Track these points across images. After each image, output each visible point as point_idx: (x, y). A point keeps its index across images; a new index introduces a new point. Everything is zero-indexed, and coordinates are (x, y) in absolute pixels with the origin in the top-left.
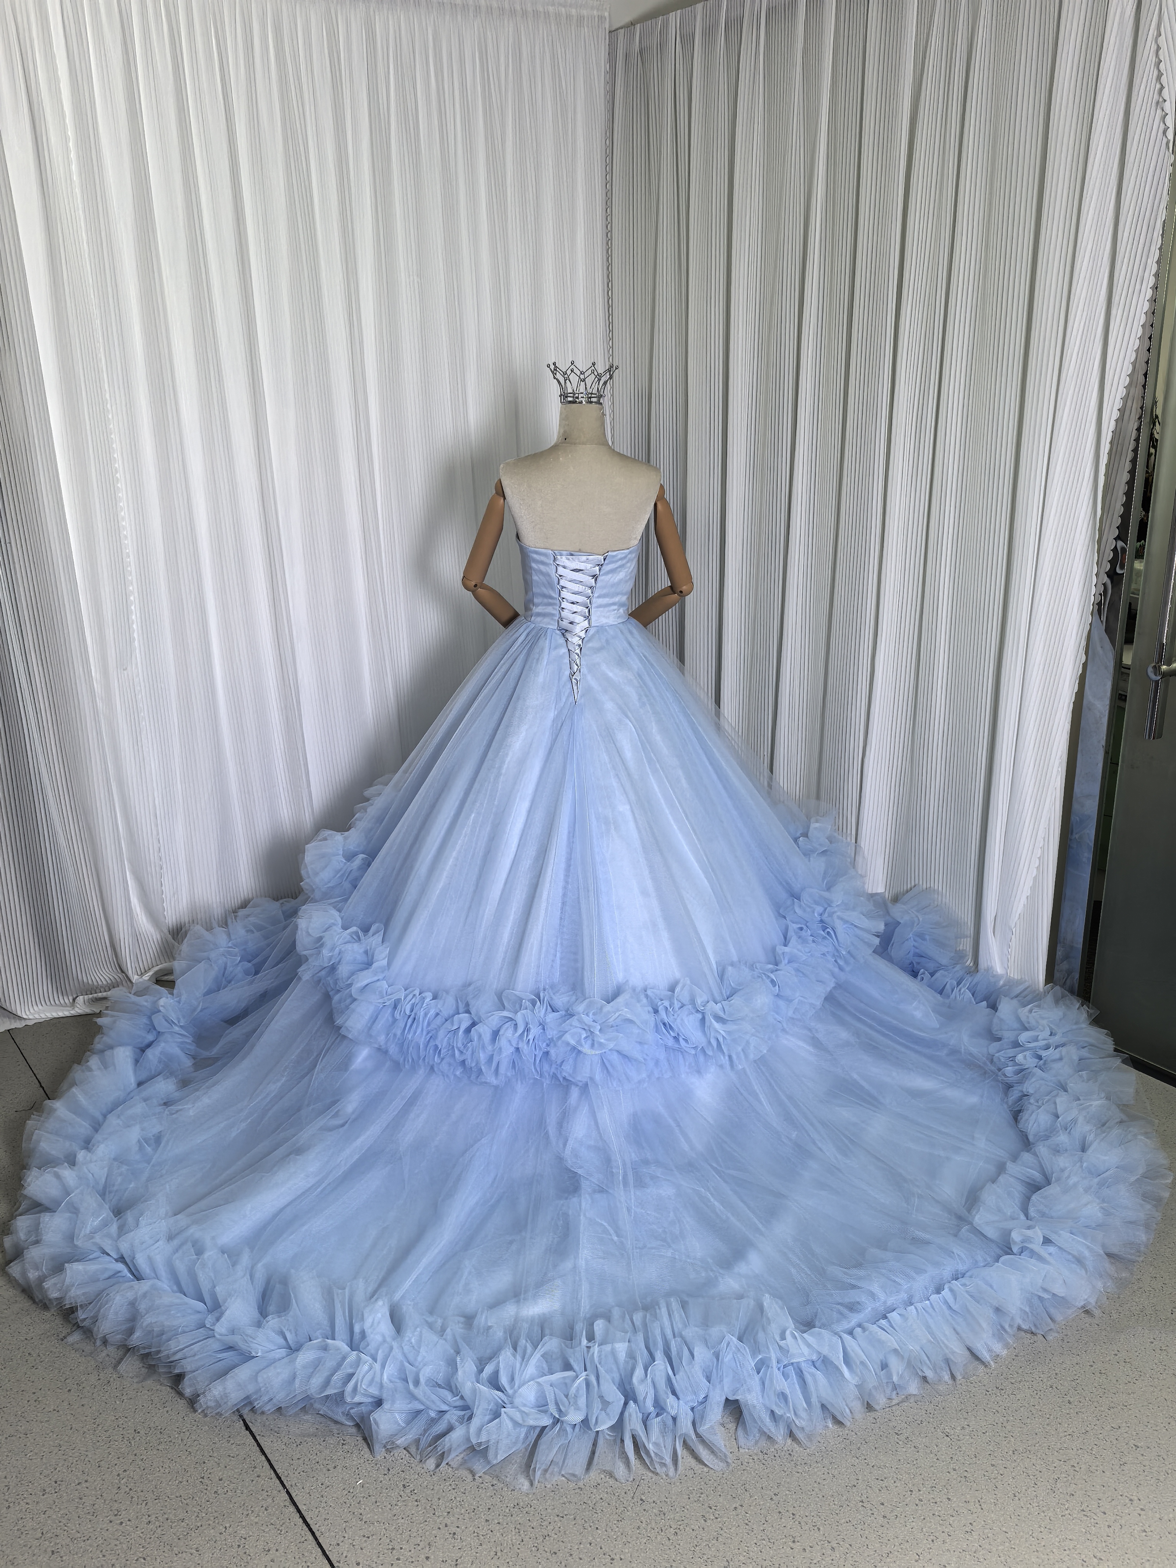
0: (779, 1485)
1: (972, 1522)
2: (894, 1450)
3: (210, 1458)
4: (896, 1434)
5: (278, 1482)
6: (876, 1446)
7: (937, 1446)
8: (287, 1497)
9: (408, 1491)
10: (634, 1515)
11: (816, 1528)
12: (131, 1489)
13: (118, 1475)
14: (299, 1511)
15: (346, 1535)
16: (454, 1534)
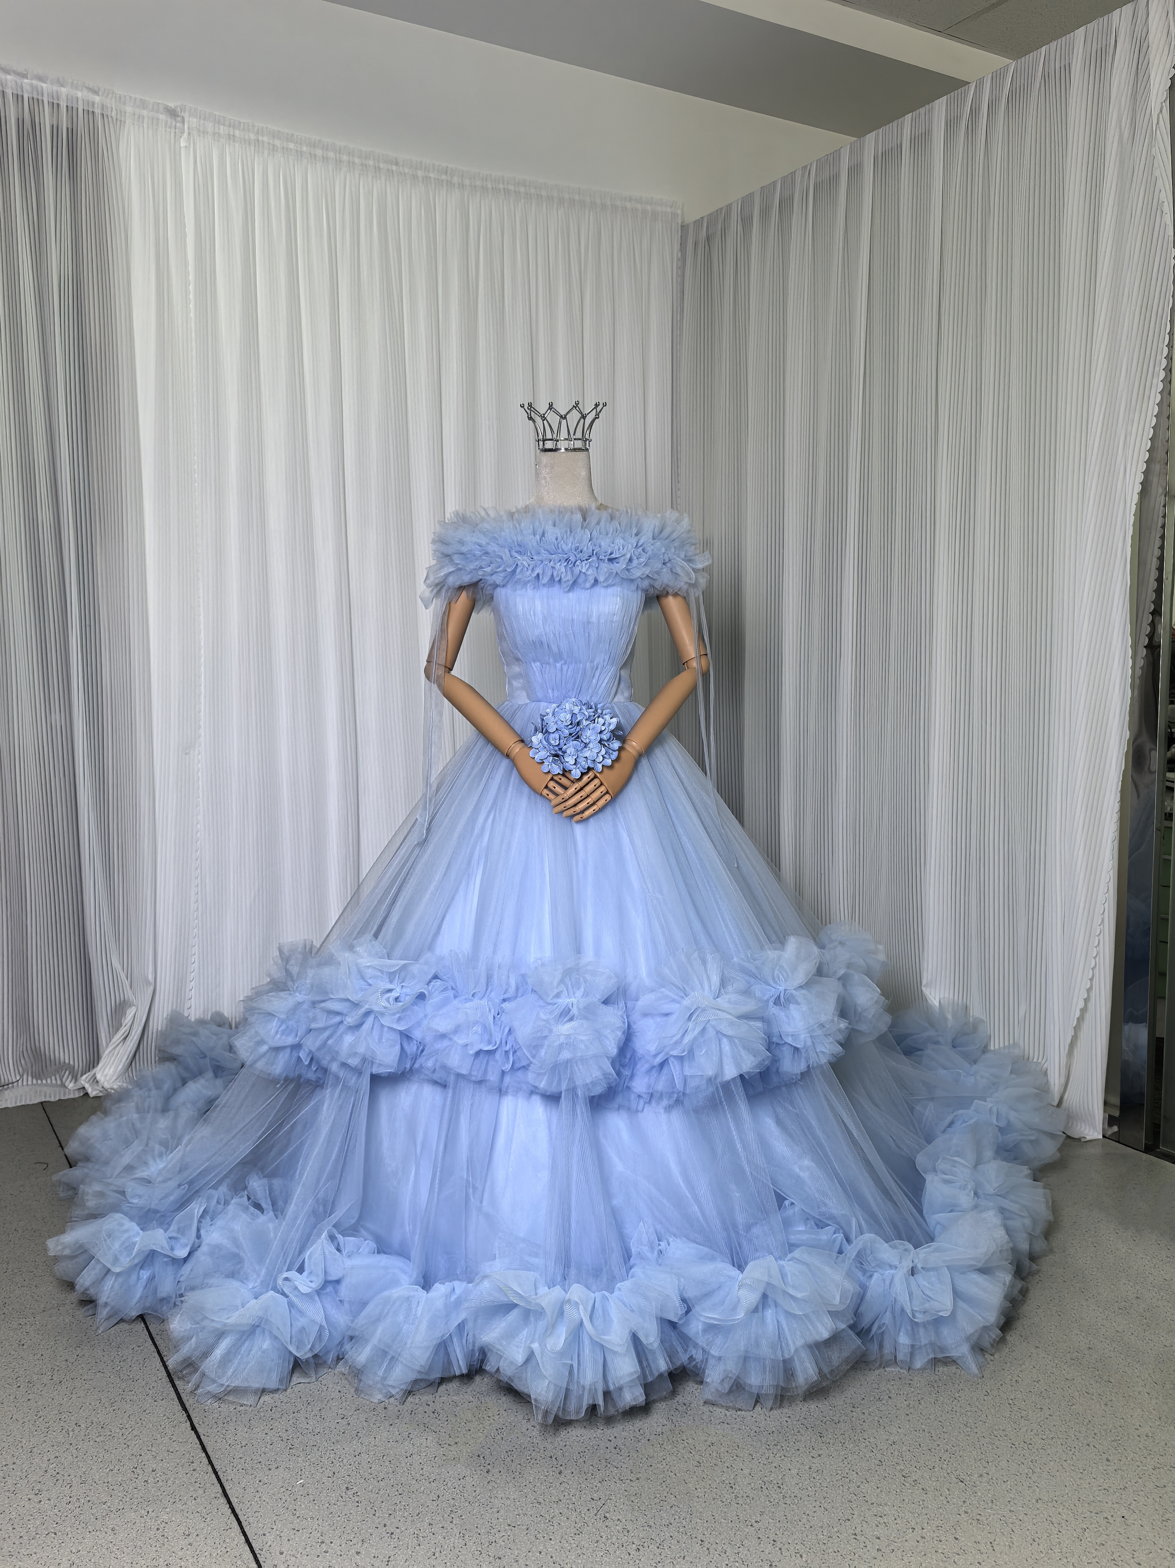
0: (762, 1514)
2: (898, 1490)
3: (148, 1452)
4: (903, 1476)
5: (214, 1476)
6: (879, 1486)
7: (949, 1490)
8: (220, 1490)
9: (350, 1493)
10: (594, 1530)
11: (798, 1555)
12: (58, 1473)
13: (49, 1460)
14: (229, 1502)
15: (275, 1528)
16: (392, 1533)
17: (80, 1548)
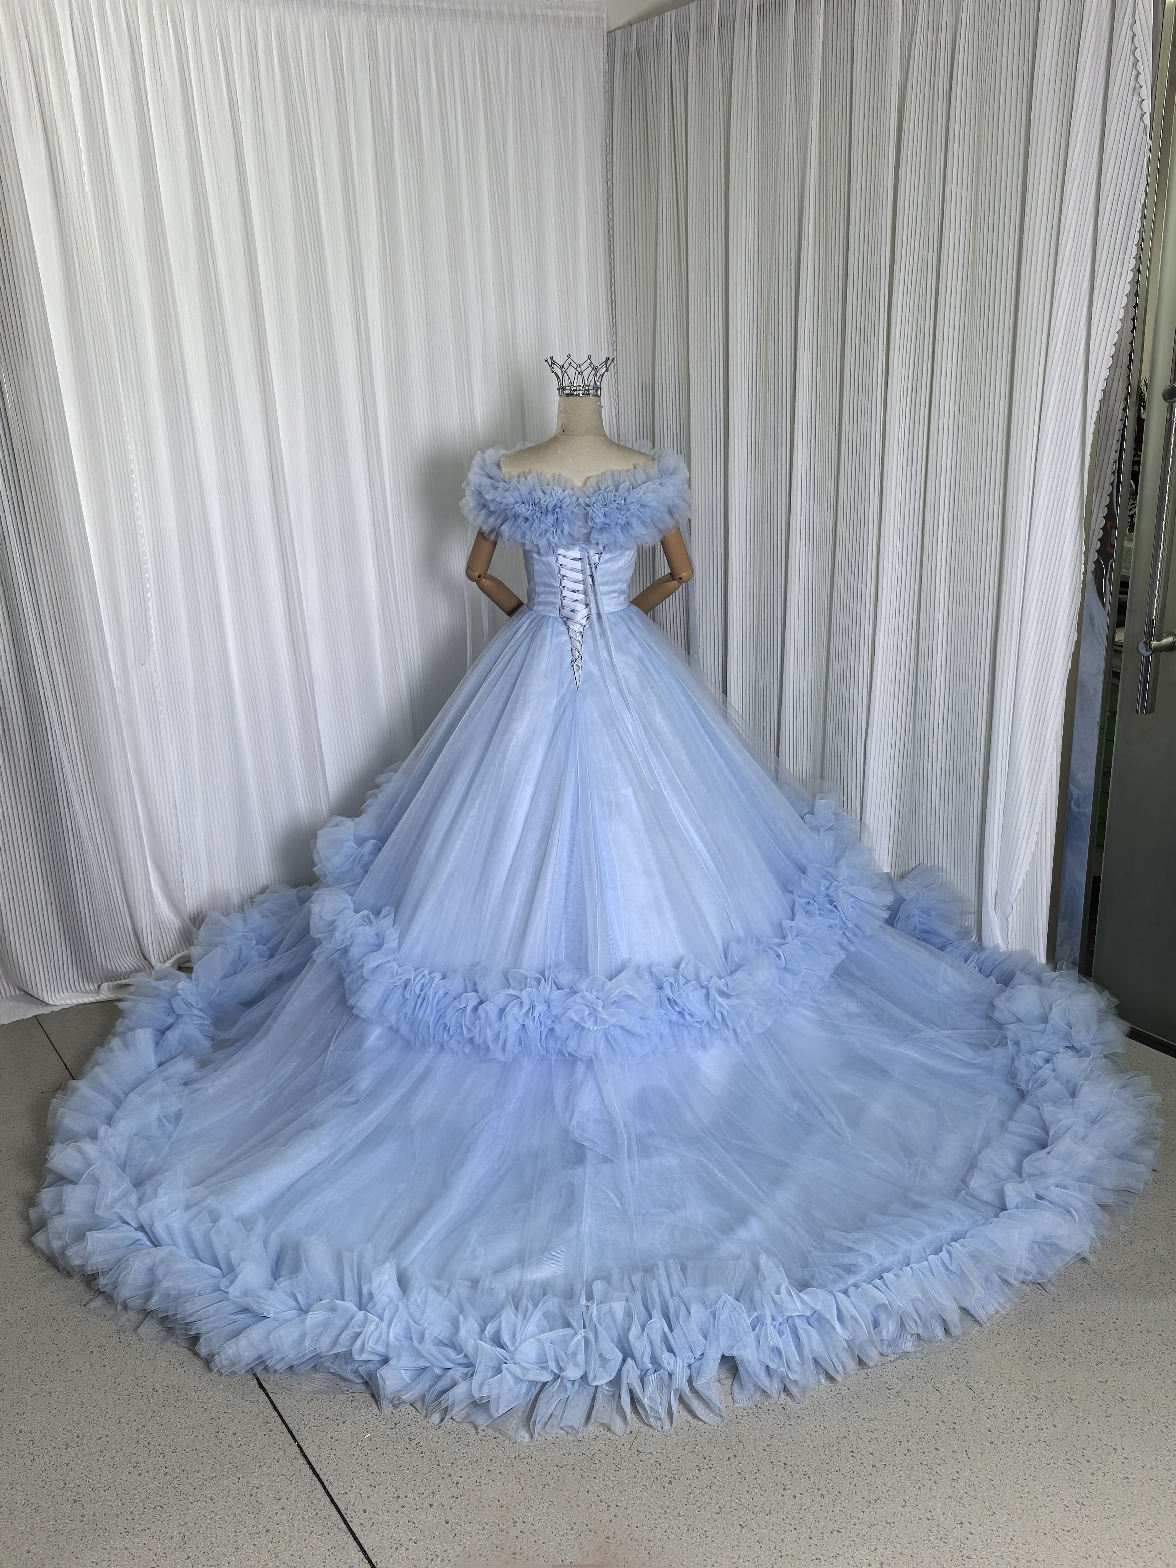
0: (772, 1437)
1: (958, 1470)
2: (884, 1403)
3: (225, 1415)
4: (888, 1388)
5: (289, 1436)
6: (868, 1400)
7: (927, 1400)
8: (298, 1451)
9: (414, 1443)
10: (630, 1465)
11: (806, 1477)
12: (149, 1443)
13: (138, 1430)
14: (309, 1463)
15: (354, 1485)
16: (457, 1483)
17: (187, 1520)
